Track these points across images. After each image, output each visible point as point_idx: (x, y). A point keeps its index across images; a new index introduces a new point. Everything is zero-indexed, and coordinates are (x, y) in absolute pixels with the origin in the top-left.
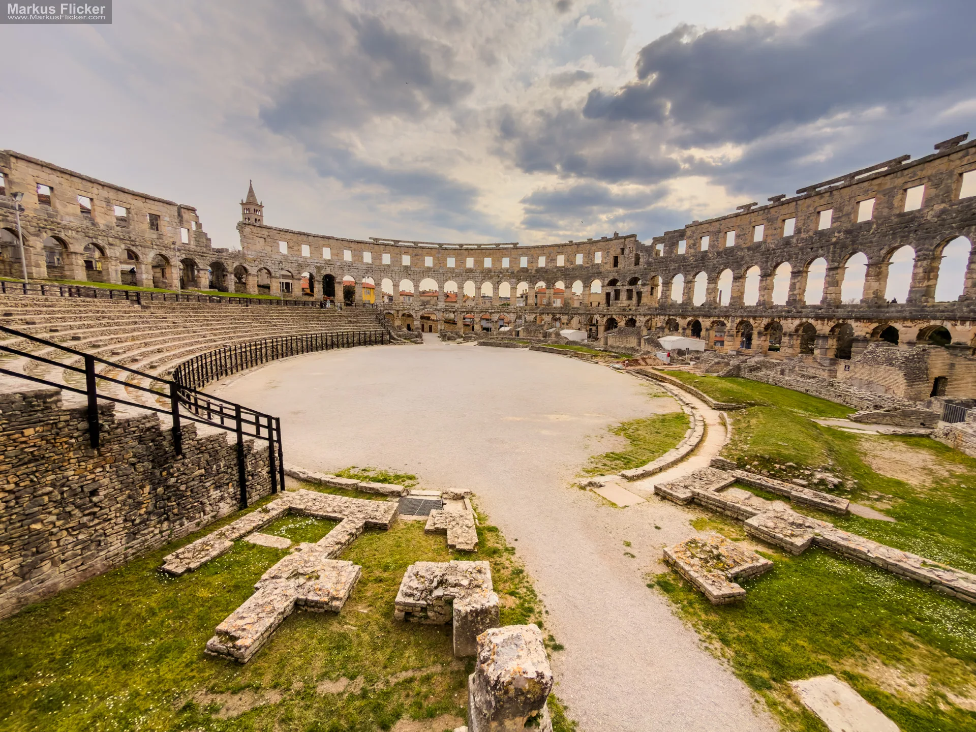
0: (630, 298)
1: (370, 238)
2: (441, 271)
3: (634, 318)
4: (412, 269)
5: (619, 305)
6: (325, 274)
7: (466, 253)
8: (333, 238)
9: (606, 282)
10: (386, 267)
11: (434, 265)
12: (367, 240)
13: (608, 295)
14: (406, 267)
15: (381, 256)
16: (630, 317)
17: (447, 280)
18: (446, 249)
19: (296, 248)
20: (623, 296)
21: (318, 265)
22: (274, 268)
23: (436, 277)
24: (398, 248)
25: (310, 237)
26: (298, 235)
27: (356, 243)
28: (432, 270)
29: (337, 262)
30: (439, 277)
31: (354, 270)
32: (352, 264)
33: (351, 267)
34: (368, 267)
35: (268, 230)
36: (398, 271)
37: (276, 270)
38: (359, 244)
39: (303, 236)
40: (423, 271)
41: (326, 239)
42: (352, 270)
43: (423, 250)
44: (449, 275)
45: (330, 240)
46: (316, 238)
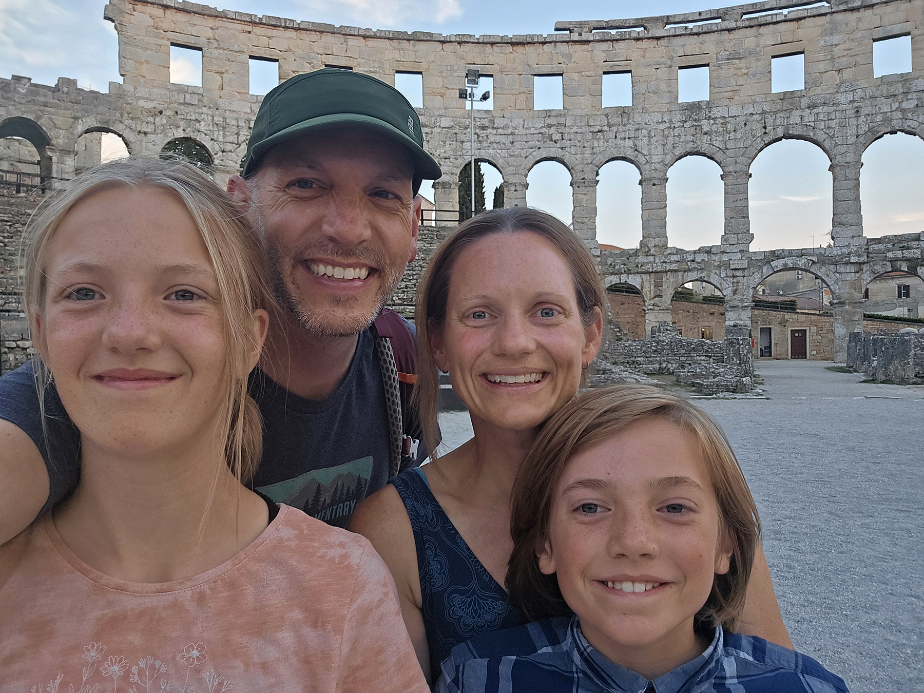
2: (844, 101)
10: (617, 119)
22: (221, 139)
23: (822, 125)
24: (661, 42)
25: (352, 41)
26: (314, 36)
27: (509, 48)
28: (805, 102)
29: (441, 116)
30: (833, 124)
31: (498, 139)
32: (492, 121)
33: (489, 131)
34: (550, 126)
35: (211, 22)
36: (662, 126)
37: (229, 147)
38: (520, 49)
39: (328, 38)
40: (764, 113)
41: (405, 44)
42: (492, 139)
43: (763, 30)
44: (886, 109)
45: (422, 46)
46: (372, 43)
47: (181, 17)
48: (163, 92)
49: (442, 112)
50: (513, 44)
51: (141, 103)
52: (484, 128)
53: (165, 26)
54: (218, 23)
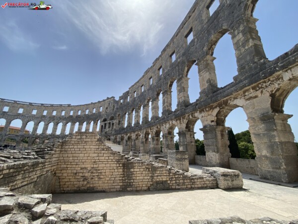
0: (109, 127)
2: (27, 116)
4: (8, 113)
5: (105, 131)
7: (44, 108)
9: (102, 120)
11: (23, 112)
13: (102, 126)
18: (33, 105)
20: (107, 127)
24: (3, 102)
28: (21, 115)
40: (15, 115)
43: (20, 105)
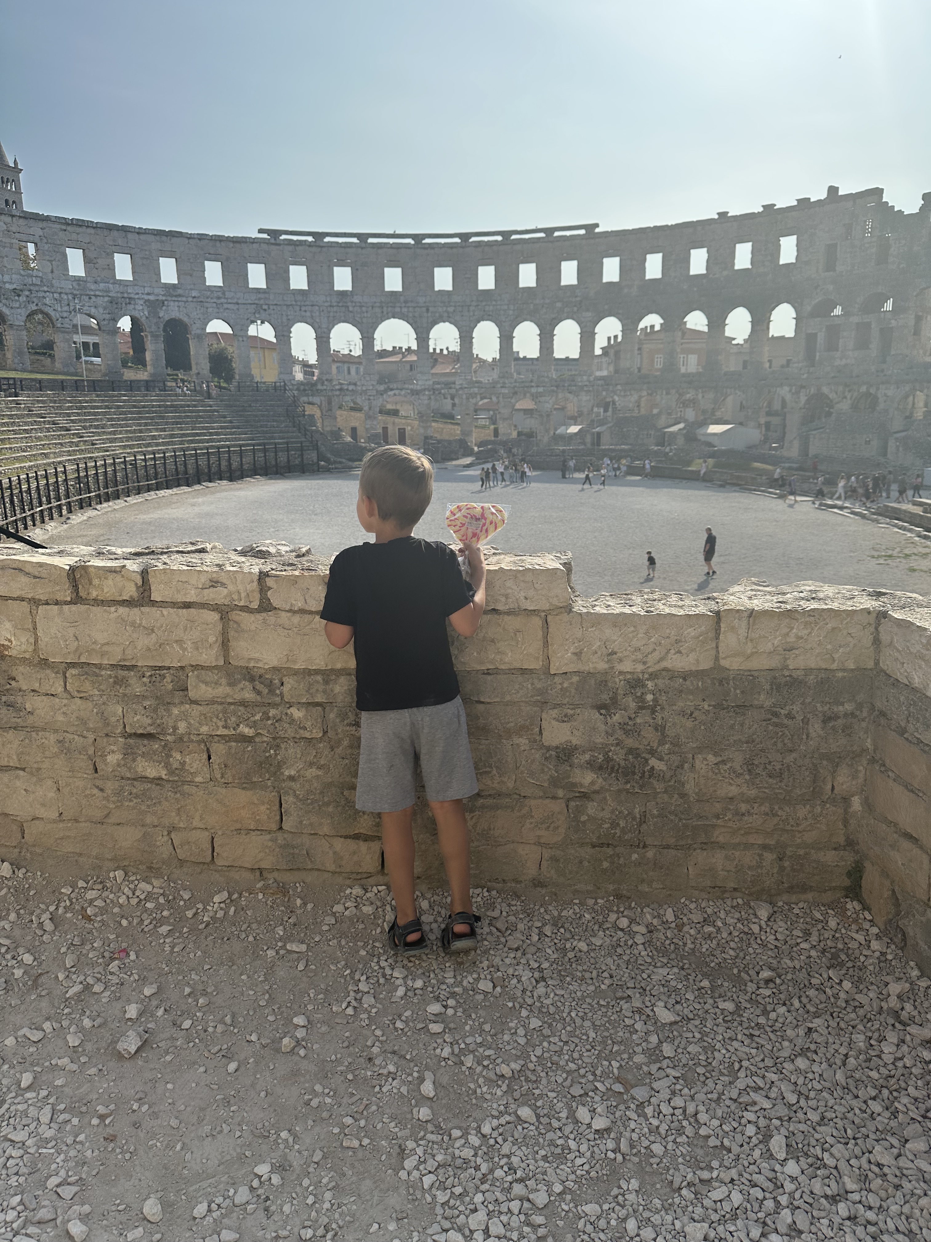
1: (261, 231)
2: (421, 300)
3: (872, 391)
4: (357, 298)
5: (837, 363)
6: (167, 318)
7: (477, 254)
8: (179, 234)
9: (806, 309)
10: (300, 298)
11: (406, 287)
12: (255, 235)
13: (811, 339)
14: (343, 293)
15: (287, 272)
16: (864, 389)
17: (435, 323)
18: (431, 247)
19: (101, 262)
20: (846, 342)
21: (152, 298)
22: (59, 309)
23: (411, 315)
24: (324, 249)
25: (130, 236)
26: (106, 232)
27: (231, 245)
28: (402, 299)
29: (191, 289)
30: (416, 314)
31: (229, 306)
32: (224, 293)
33: (223, 300)
34: (260, 299)
35: (41, 224)
36: (326, 304)
37: (65, 315)
38: (238, 245)
39: (115, 233)
40: (381, 302)
41: (164, 238)
42: (226, 306)
43: (380, 251)
44: (440, 309)
45: (174, 240)
46: (143, 237)
47: (22, 222)
48: (18, 277)
49: (192, 286)
50: (234, 242)
51: (7, 286)
52: (219, 298)
53: (14, 229)
54: (44, 224)
